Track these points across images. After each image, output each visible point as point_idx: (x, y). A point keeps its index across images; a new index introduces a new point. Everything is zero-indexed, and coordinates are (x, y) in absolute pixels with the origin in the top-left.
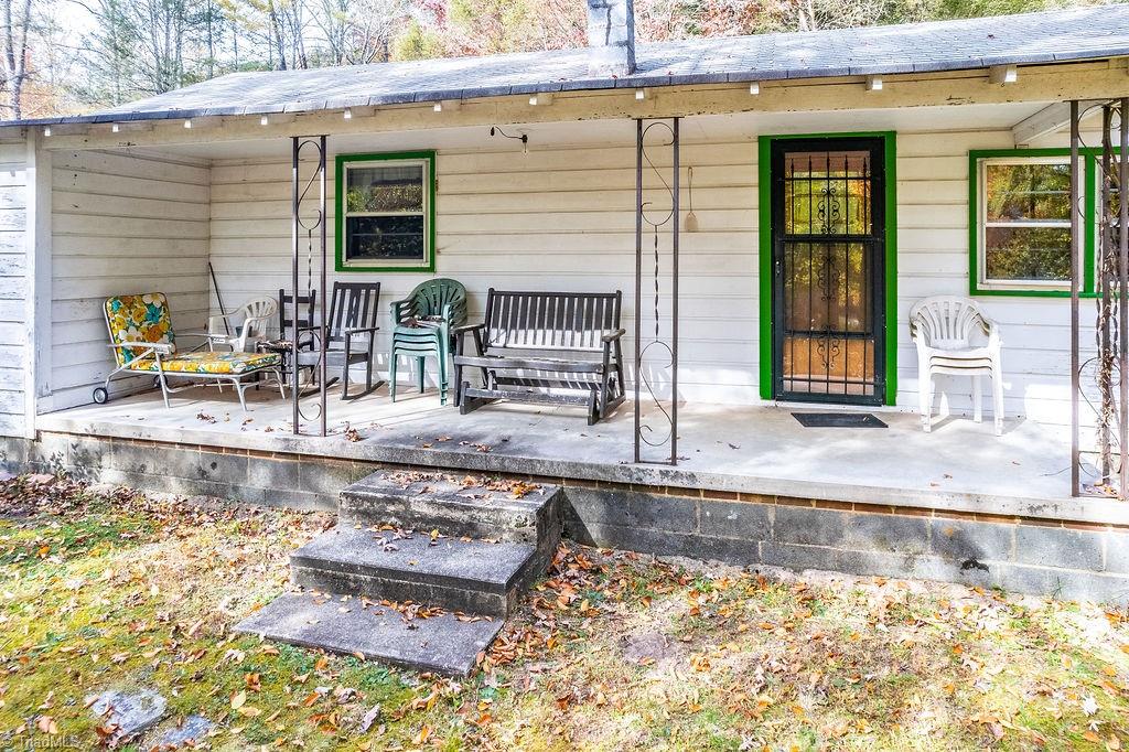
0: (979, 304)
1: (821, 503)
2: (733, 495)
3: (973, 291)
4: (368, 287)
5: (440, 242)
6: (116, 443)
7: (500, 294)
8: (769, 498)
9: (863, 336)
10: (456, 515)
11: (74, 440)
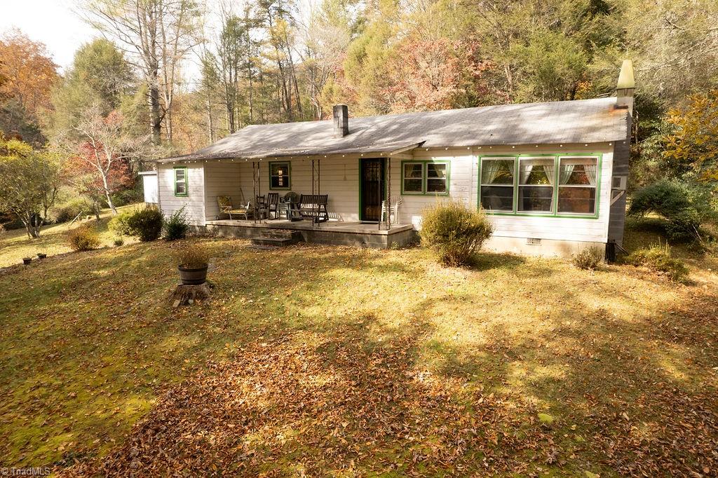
0: (402, 197)
2: (327, 232)
3: (402, 194)
4: (276, 194)
5: (293, 183)
6: (222, 227)
7: (303, 195)
8: (333, 232)
11: (213, 226)
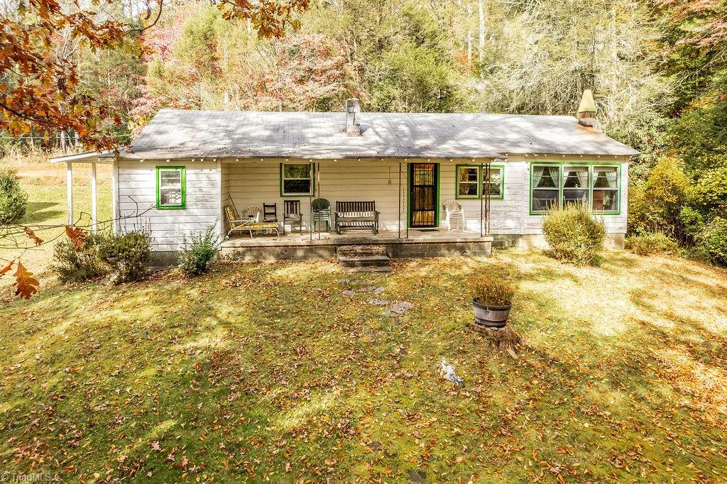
0: (457, 201)
1: (438, 243)
2: (420, 243)
3: (456, 199)
4: (296, 201)
5: (317, 187)
6: (250, 249)
7: (339, 203)
8: (427, 243)
9: (432, 210)
10: (368, 251)
11: (233, 249)
